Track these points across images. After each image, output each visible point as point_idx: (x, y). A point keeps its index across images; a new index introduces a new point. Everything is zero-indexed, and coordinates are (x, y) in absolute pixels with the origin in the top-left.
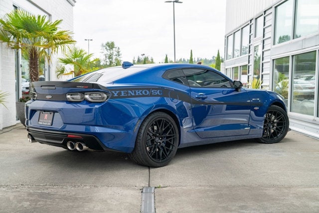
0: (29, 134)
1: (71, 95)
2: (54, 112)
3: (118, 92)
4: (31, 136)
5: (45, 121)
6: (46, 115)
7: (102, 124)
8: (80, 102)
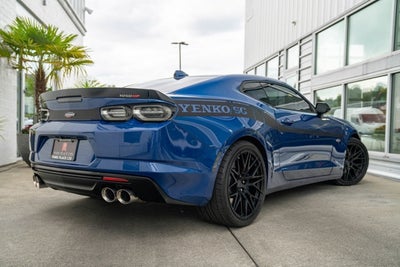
0: (36, 175)
1: (109, 110)
2: (80, 138)
3: (187, 106)
4: (39, 177)
5: (64, 154)
6: (65, 145)
7: (163, 159)
8: (124, 121)
